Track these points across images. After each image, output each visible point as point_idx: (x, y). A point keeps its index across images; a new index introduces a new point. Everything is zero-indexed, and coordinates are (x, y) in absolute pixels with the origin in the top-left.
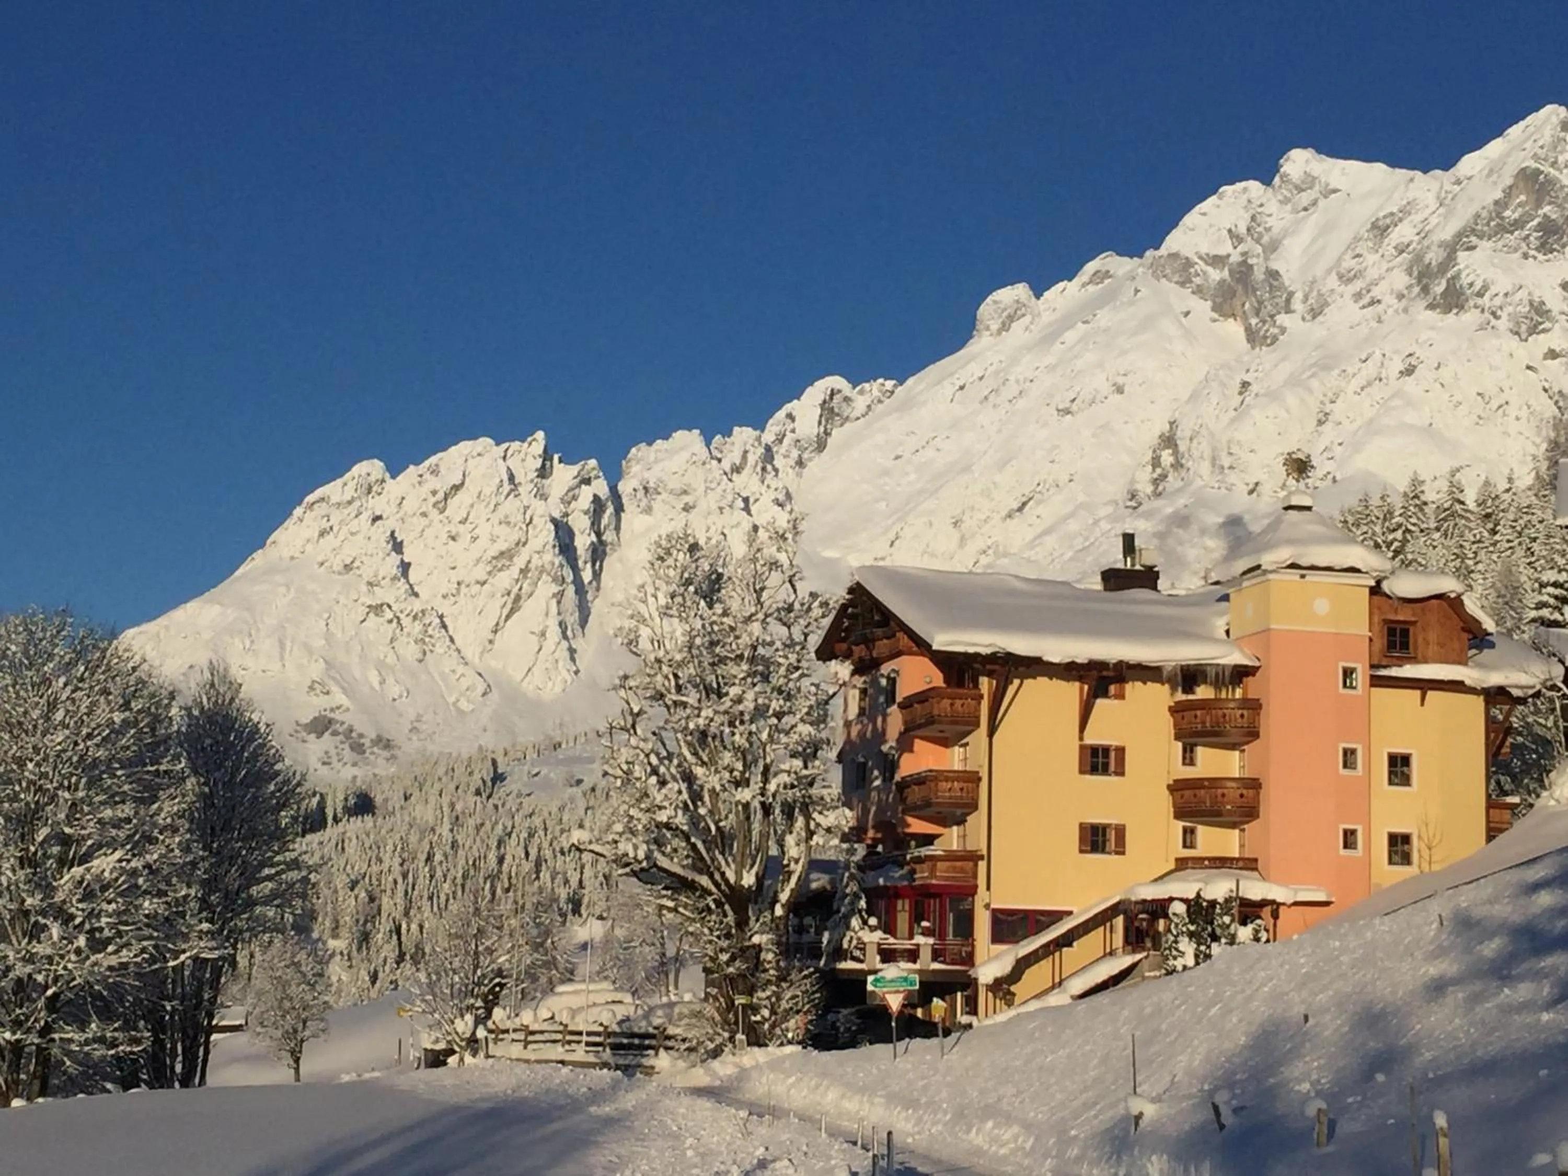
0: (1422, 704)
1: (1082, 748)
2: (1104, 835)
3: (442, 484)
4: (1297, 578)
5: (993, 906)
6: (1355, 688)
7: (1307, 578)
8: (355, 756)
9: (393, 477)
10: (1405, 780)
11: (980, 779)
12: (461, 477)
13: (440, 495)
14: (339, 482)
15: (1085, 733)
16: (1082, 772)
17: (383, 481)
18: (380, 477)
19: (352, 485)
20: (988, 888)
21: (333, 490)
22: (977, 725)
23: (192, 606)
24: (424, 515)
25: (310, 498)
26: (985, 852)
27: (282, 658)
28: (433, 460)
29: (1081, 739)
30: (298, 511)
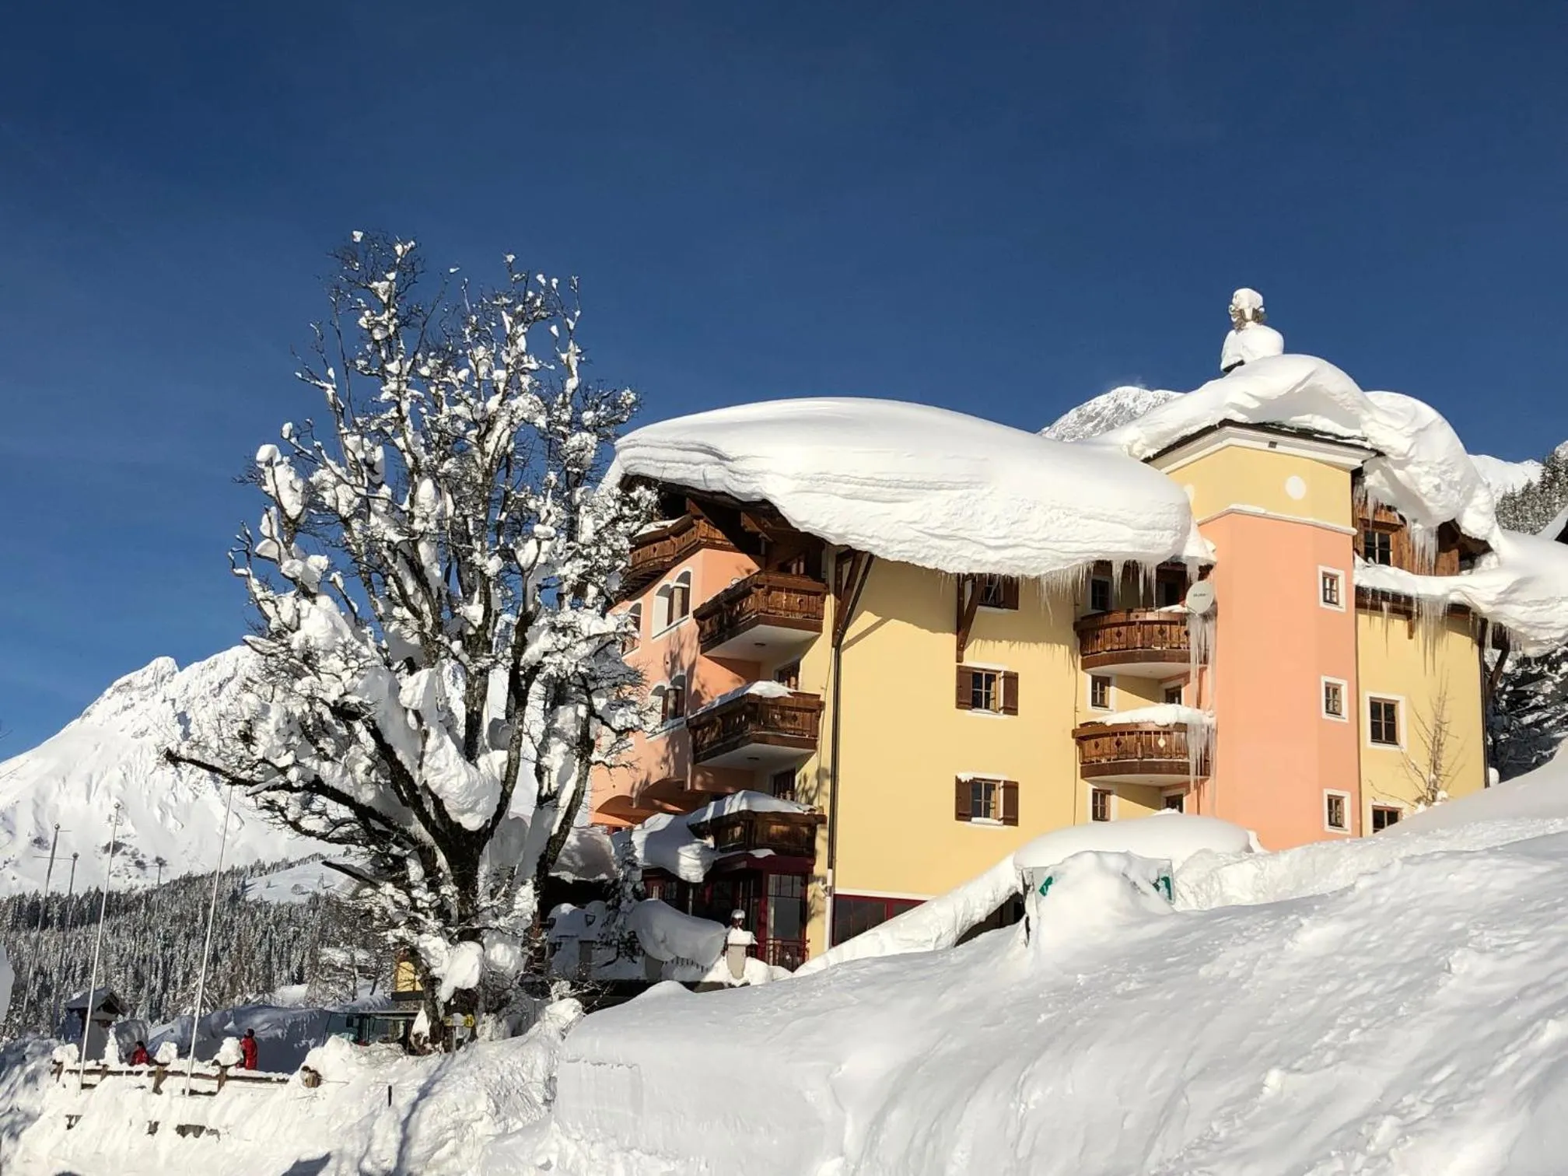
0: (1410, 637)
1: (962, 672)
2: (988, 797)
3: (216, 677)
4: (1265, 446)
5: (838, 891)
6: (1336, 604)
7: (1279, 448)
8: (138, 871)
9: (181, 670)
10: (1391, 738)
11: (822, 705)
12: (232, 671)
13: (216, 685)
14: (140, 672)
15: (966, 653)
16: (960, 705)
17: (173, 673)
18: (171, 670)
19: (150, 673)
20: (831, 865)
21: (137, 677)
22: (818, 628)
23: (22, 758)
24: (203, 698)
25: (118, 683)
26: (827, 813)
27: (88, 798)
28: (212, 659)
29: (959, 659)
30: (108, 692)
